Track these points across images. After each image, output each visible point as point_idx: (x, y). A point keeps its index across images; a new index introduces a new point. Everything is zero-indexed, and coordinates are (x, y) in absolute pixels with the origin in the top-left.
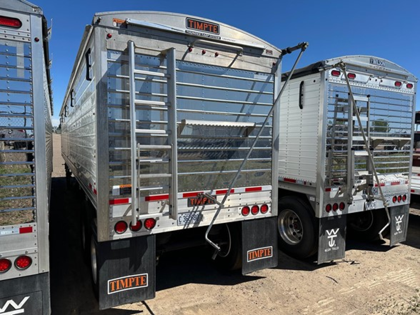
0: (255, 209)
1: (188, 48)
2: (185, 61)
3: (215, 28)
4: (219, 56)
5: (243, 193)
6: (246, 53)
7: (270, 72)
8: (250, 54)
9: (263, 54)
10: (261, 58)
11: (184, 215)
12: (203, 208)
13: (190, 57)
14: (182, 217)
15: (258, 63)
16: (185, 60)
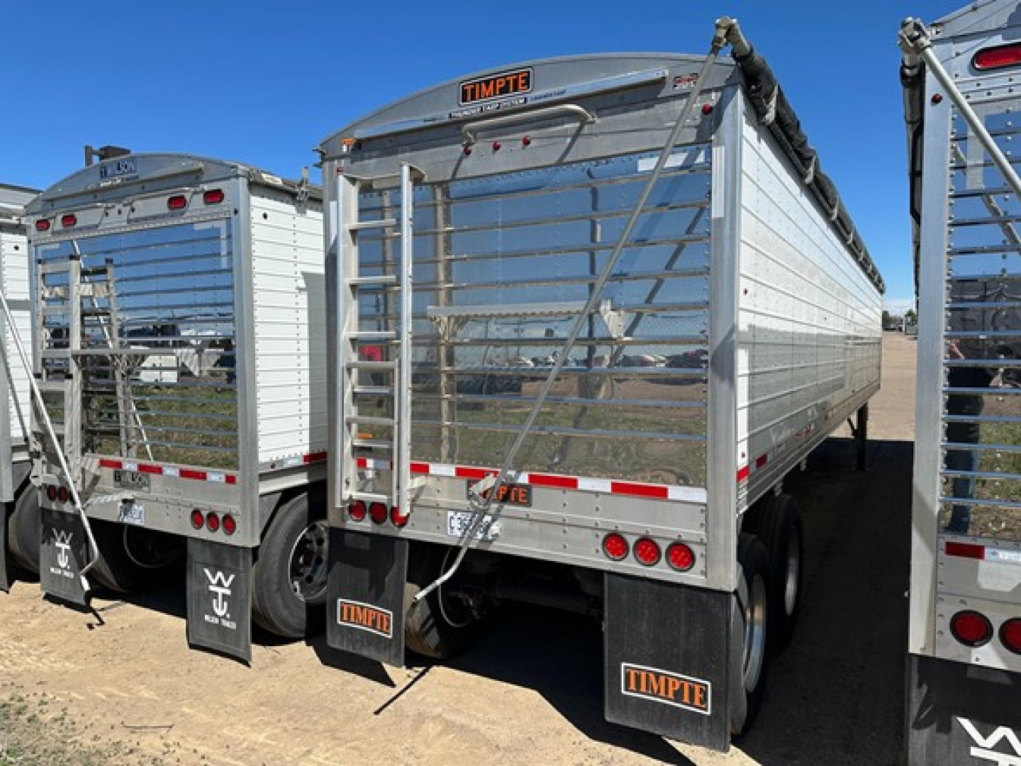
0: (647, 549)
1: (462, 149)
2: (459, 180)
3: (523, 78)
4: (533, 143)
5: (604, 493)
6: (606, 112)
7: (692, 140)
8: (621, 109)
9: (663, 94)
10: (657, 106)
11: (459, 514)
12: (499, 510)
13: (470, 167)
14: (456, 517)
15: (650, 125)
16: (458, 176)
